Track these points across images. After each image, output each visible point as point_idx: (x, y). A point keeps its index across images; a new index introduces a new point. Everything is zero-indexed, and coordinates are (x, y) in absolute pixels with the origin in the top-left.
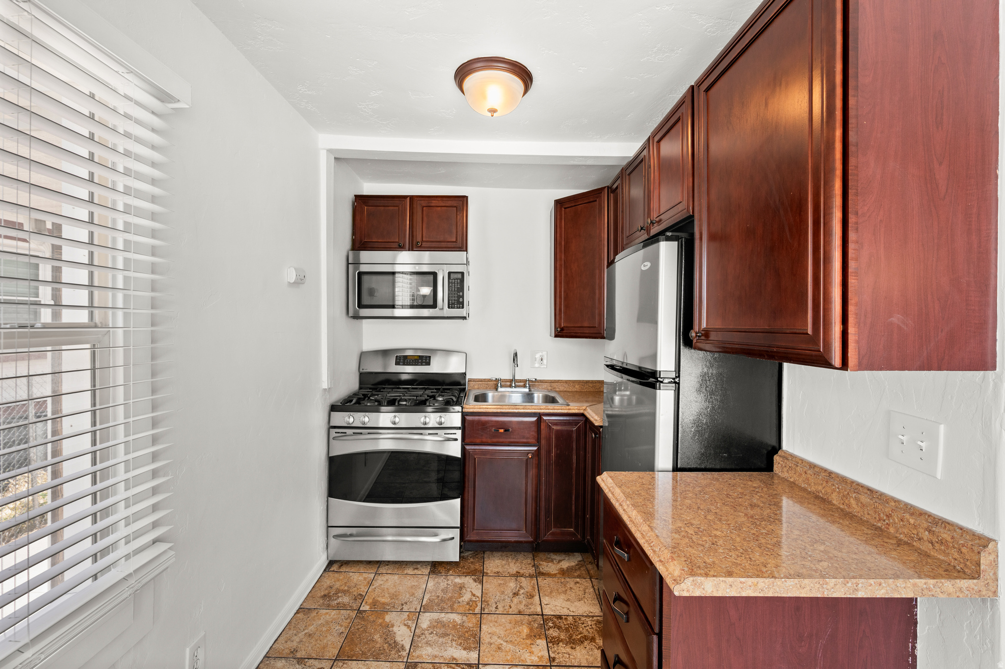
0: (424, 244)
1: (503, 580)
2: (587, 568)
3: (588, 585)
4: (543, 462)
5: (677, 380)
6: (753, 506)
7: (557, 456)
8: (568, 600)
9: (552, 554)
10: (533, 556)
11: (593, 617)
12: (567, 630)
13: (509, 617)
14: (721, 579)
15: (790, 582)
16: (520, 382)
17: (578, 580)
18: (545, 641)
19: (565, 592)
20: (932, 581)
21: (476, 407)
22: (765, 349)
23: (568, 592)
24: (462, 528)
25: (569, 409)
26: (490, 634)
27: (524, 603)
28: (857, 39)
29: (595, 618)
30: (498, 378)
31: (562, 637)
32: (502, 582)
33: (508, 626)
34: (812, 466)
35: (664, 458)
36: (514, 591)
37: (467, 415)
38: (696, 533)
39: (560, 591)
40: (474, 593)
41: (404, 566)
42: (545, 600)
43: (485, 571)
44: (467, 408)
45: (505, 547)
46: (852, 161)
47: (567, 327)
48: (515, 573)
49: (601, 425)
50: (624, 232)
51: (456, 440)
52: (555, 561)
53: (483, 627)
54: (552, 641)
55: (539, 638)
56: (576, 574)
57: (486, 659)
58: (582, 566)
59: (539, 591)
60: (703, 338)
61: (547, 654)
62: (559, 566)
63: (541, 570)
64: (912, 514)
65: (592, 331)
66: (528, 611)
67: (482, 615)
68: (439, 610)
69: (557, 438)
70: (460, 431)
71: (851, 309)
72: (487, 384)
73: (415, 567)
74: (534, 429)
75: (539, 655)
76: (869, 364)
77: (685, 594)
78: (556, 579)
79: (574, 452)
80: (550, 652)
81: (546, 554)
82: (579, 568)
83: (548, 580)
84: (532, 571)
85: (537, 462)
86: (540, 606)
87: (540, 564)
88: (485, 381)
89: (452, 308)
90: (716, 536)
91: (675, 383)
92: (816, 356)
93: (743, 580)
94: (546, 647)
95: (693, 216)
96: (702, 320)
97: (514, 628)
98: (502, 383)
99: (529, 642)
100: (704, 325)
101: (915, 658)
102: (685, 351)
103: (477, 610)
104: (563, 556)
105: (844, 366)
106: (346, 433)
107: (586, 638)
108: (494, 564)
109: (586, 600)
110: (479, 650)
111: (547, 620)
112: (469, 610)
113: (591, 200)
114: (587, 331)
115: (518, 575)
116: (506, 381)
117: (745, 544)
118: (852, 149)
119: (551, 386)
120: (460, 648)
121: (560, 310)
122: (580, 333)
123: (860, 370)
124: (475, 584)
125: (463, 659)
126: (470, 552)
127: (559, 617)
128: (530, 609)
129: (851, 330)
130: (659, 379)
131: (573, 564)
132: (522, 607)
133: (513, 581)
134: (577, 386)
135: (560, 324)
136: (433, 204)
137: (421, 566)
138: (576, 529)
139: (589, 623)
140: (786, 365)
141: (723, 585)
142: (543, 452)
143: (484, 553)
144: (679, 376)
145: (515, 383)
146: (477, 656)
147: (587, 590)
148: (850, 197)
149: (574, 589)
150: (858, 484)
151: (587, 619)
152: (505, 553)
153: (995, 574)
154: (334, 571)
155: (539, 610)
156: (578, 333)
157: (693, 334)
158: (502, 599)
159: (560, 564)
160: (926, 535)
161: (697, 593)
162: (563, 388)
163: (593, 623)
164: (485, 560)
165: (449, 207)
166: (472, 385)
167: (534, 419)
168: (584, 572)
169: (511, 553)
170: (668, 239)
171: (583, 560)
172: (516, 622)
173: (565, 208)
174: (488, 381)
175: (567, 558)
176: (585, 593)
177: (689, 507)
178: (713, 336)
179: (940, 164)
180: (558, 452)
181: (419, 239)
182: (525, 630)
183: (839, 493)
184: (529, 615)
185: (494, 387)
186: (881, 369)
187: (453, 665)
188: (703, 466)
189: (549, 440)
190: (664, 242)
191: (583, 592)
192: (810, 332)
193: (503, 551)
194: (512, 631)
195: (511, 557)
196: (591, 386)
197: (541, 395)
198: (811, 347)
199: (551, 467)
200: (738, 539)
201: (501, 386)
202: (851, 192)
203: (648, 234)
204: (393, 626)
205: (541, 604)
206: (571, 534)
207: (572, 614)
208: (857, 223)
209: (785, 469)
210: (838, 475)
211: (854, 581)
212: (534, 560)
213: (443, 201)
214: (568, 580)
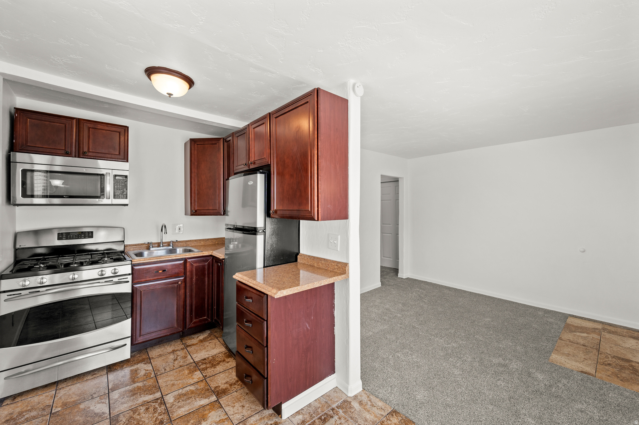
0: (90, 154)
1: (165, 357)
2: (214, 335)
3: (216, 341)
4: (188, 285)
5: (264, 231)
6: (293, 272)
7: (196, 280)
8: (207, 351)
9: (192, 335)
10: (181, 340)
11: (222, 352)
12: (210, 362)
13: (175, 371)
14: (288, 289)
15: (306, 286)
16: (165, 243)
17: (210, 341)
18: (199, 371)
19: (205, 348)
20: (337, 277)
21: (141, 260)
22: (297, 216)
23: (206, 348)
24: (132, 337)
25: (203, 254)
26: (164, 382)
27: (182, 361)
28: (320, 126)
29: (223, 353)
30: (150, 242)
31: (208, 366)
32: (164, 358)
33: (176, 374)
34: (309, 256)
35: (260, 263)
36: (174, 359)
37: (134, 266)
38: (278, 282)
39: (201, 349)
40: (147, 369)
41: (82, 377)
42: (194, 356)
43: (150, 357)
44: (134, 261)
45: (162, 341)
46: (319, 161)
47: (199, 210)
48: (172, 351)
49: (223, 258)
50: (234, 164)
51: (128, 282)
52: (195, 338)
53: (159, 381)
54: (202, 370)
55: (196, 372)
56: (208, 339)
57: (166, 393)
58: (211, 335)
59: (189, 353)
60: (275, 213)
61: (202, 375)
62: (198, 339)
63: (188, 344)
64: (333, 263)
65: (215, 211)
66: (186, 364)
67: (157, 377)
68: (124, 386)
69: (196, 270)
70: (131, 276)
71: (319, 203)
72: (140, 247)
73: (93, 374)
74: (182, 267)
75: (198, 377)
76: (324, 219)
77: (278, 297)
78: (198, 345)
79: (206, 276)
80: (203, 374)
81: (189, 336)
82: (210, 336)
83: (193, 347)
84: (182, 346)
85: (184, 286)
86: (192, 359)
87: (186, 342)
88: (138, 245)
89: (117, 198)
90: (284, 281)
91: (264, 232)
92: (311, 217)
93: (294, 288)
94: (201, 373)
95: (270, 165)
96: (275, 206)
97: (179, 374)
98: (153, 245)
99: (190, 375)
100: (275, 208)
101: (334, 304)
102: (268, 219)
103: (153, 375)
104: (199, 334)
105: (318, 220)
106: (21, 294)
107: (220, 362)
108: (154, 352)
109: (217, 348)
110: (161, 391)
111: (197, 363)
112: (146, 378)
113: (214, 143)
114: (212, 211)
115: (174, 351)
116: (155, 243)
117: (293, 281)
118: (319, 157)
119: (186, 244)
120: (148, 395)
121: (195, 200)
122: (208, 213)
123: (321, 221)
124: (146, 365)
125: (151, 399)
126: (136, 352)
127: (205, 359)
128: (186, 362)
129: (319, 209)
130: (257, 231)
131: (206, 336)
132: (181, 364)
133: (172, 355)
134: (202, 243)
135: (194, 208)
136: (98, 128)
137: (98, 372)
138: (208, 317)
139: (221, 355)
140: (301, 221)
141: (289, 291)
142: (188, 279)
143: (146, 349)
144: (265, 229)
145: (162, 244)
146: (161, 394)
147: (216, 344)
148: (319, 171)
149: (209, 346)
150: (321, 258)
151: (219, 355)
152: (162, 345)
153: (349, 272)
154: (7, 404)
155: (192, 361)
156: (206, 213)
157: (271, 212)
158: (167, 365)
159: (199, 338)
160: (336, 267)
161: (282, 296)
162: (194, 244)
163: (222, 355)
164: (148, 352)
165: (112, 131)
166: (128, 249)
167: (182, 262)
168: (213, 337)
169: (166, 343)
170: (261, 173)
171: (211, 332)
172: (180, 371)
173: (197, 145)
174: (141, 245)
175: (201, 335)
176: (215, 345)
177: (273, 276)
178: (278, 212)
179: (338, 164)
180: (197, 277)
181: (86, 149)
182: (186, 372)
183: (317, 262)
184: (187, 365)
185: (145, 248)
186: (326, 220)
187: (146, 404)
188: (274, 264)
189: (191, 272)
190: (259, 174)
191: (214, 345)
192: (310, 210)
193: (160, 344)
194: (179, 375)
195: (166, 345)
196: (210, 241)
197: (181, 249)
198: (310, 215)
199: (193, 286)
200: (291, 280)
201: (153, 247)
202: (319, 170)
203: (248, 167)
204: (89, 408)
205: (192, 358)
206: (206, 320)
207: (211, 355)
208: (320, 179)
209: (301, 260)
210: (316, 257)
211: (321, 281)
212: (182, 342)
213: (107, 126)
214: (205, 343)
